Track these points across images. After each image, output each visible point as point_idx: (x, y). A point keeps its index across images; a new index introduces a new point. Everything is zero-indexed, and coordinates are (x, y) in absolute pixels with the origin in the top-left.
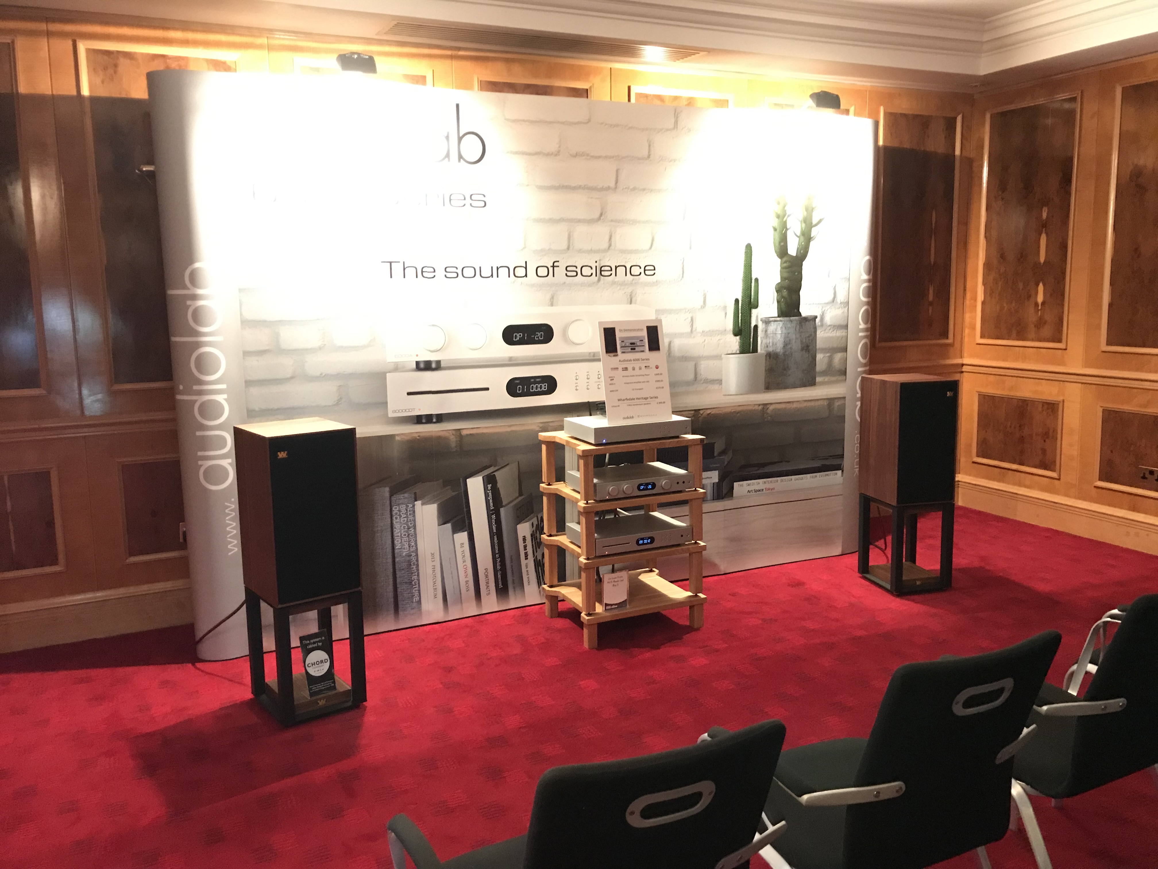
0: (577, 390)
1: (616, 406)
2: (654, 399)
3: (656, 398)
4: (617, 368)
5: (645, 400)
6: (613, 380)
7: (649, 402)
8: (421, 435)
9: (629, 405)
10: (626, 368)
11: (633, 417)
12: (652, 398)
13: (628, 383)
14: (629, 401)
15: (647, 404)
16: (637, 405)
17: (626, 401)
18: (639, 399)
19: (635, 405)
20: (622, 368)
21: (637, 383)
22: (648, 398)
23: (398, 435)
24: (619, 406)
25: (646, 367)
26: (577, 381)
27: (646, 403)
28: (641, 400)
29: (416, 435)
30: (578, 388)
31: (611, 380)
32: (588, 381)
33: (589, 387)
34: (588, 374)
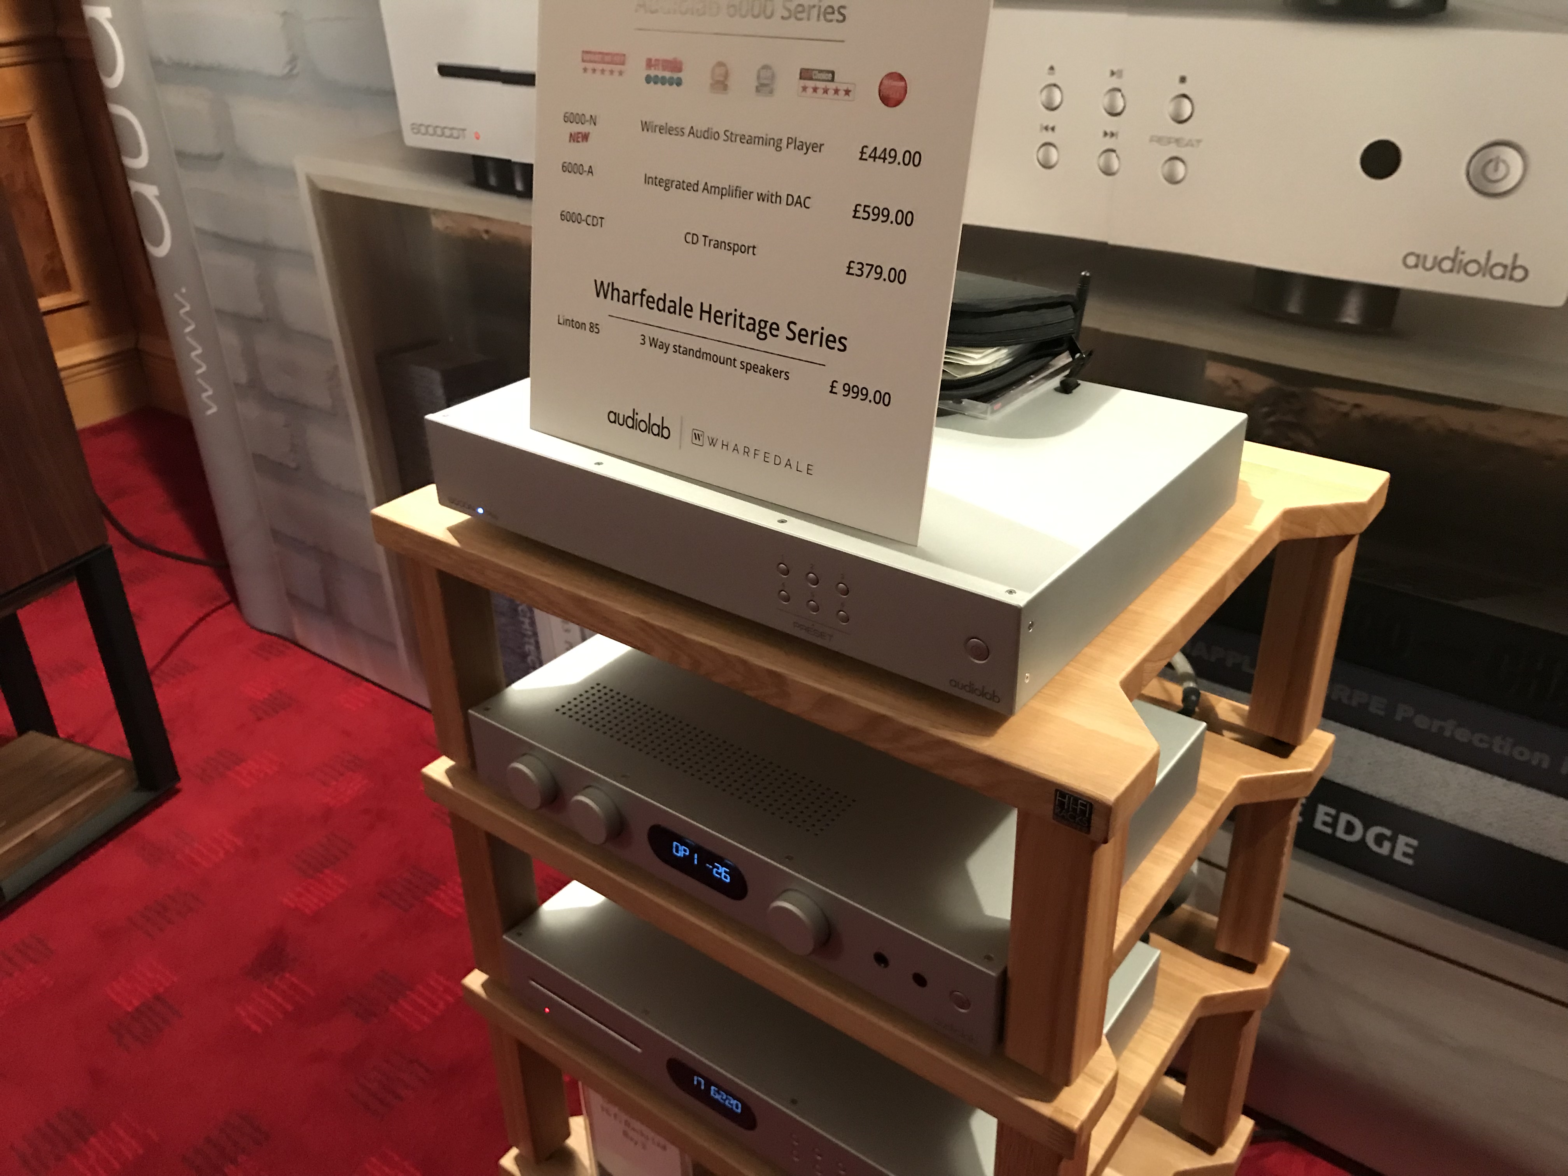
0: (1047, 165)
1: (580, 326)
2: (815, 351)
3: (829, 341)
4: (619, 59)
5: (750, 337)
6: (586, 137)
7: (775, 363)
8: (495, 229)
9: (653, 342)
10: (676, 66)
11: (661, 431)
12: (801, 336)
13: (666, 184)
14: (655, 317)
15: (765, 371)
16: (699, 354)
17: (636, 311)
18: (717, 317)
19: (686, 352)
20: (649, 64)
21: (723, 193)
22: (775, 327)
23: (437, 212)
24: (594, 328)
25: (806, 74)
26: (1050, 118)
27: (761, 360)
28: (729, 332)
29: (481, 226)
30: (1054, 155)
31: (574, 138)
32: (1112, 124)
33: (1115, 165)
34: (1115, 82)
